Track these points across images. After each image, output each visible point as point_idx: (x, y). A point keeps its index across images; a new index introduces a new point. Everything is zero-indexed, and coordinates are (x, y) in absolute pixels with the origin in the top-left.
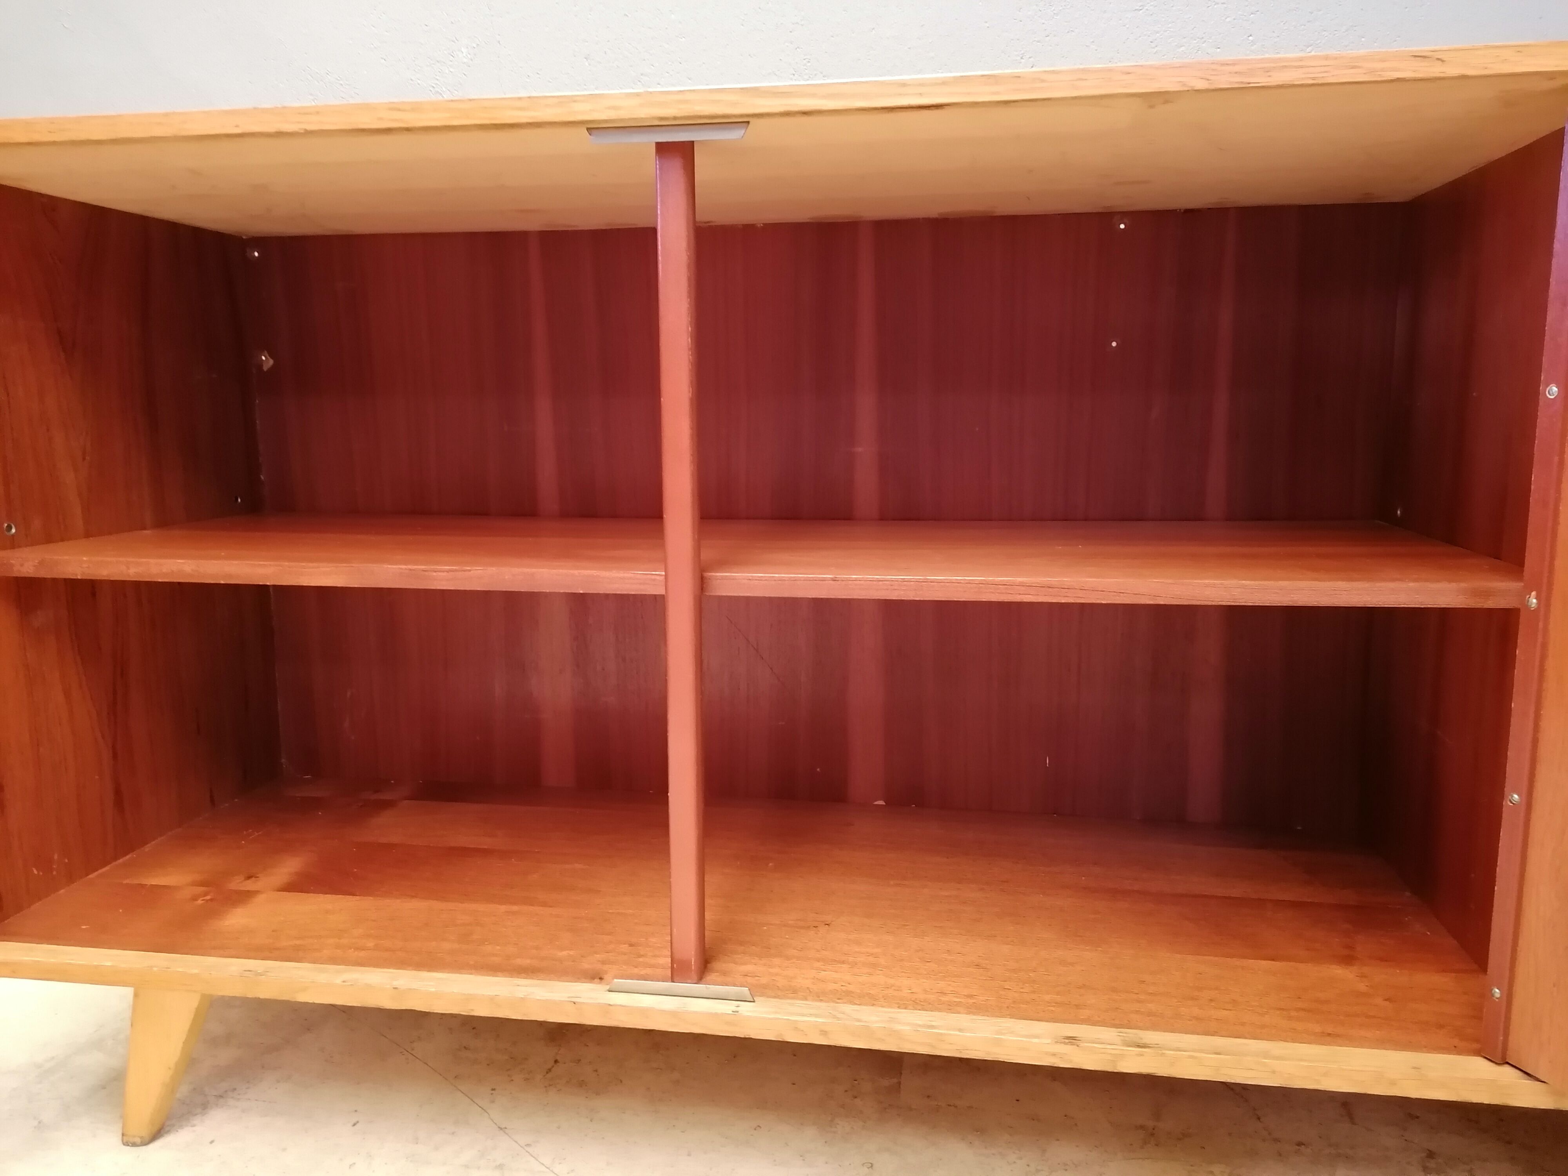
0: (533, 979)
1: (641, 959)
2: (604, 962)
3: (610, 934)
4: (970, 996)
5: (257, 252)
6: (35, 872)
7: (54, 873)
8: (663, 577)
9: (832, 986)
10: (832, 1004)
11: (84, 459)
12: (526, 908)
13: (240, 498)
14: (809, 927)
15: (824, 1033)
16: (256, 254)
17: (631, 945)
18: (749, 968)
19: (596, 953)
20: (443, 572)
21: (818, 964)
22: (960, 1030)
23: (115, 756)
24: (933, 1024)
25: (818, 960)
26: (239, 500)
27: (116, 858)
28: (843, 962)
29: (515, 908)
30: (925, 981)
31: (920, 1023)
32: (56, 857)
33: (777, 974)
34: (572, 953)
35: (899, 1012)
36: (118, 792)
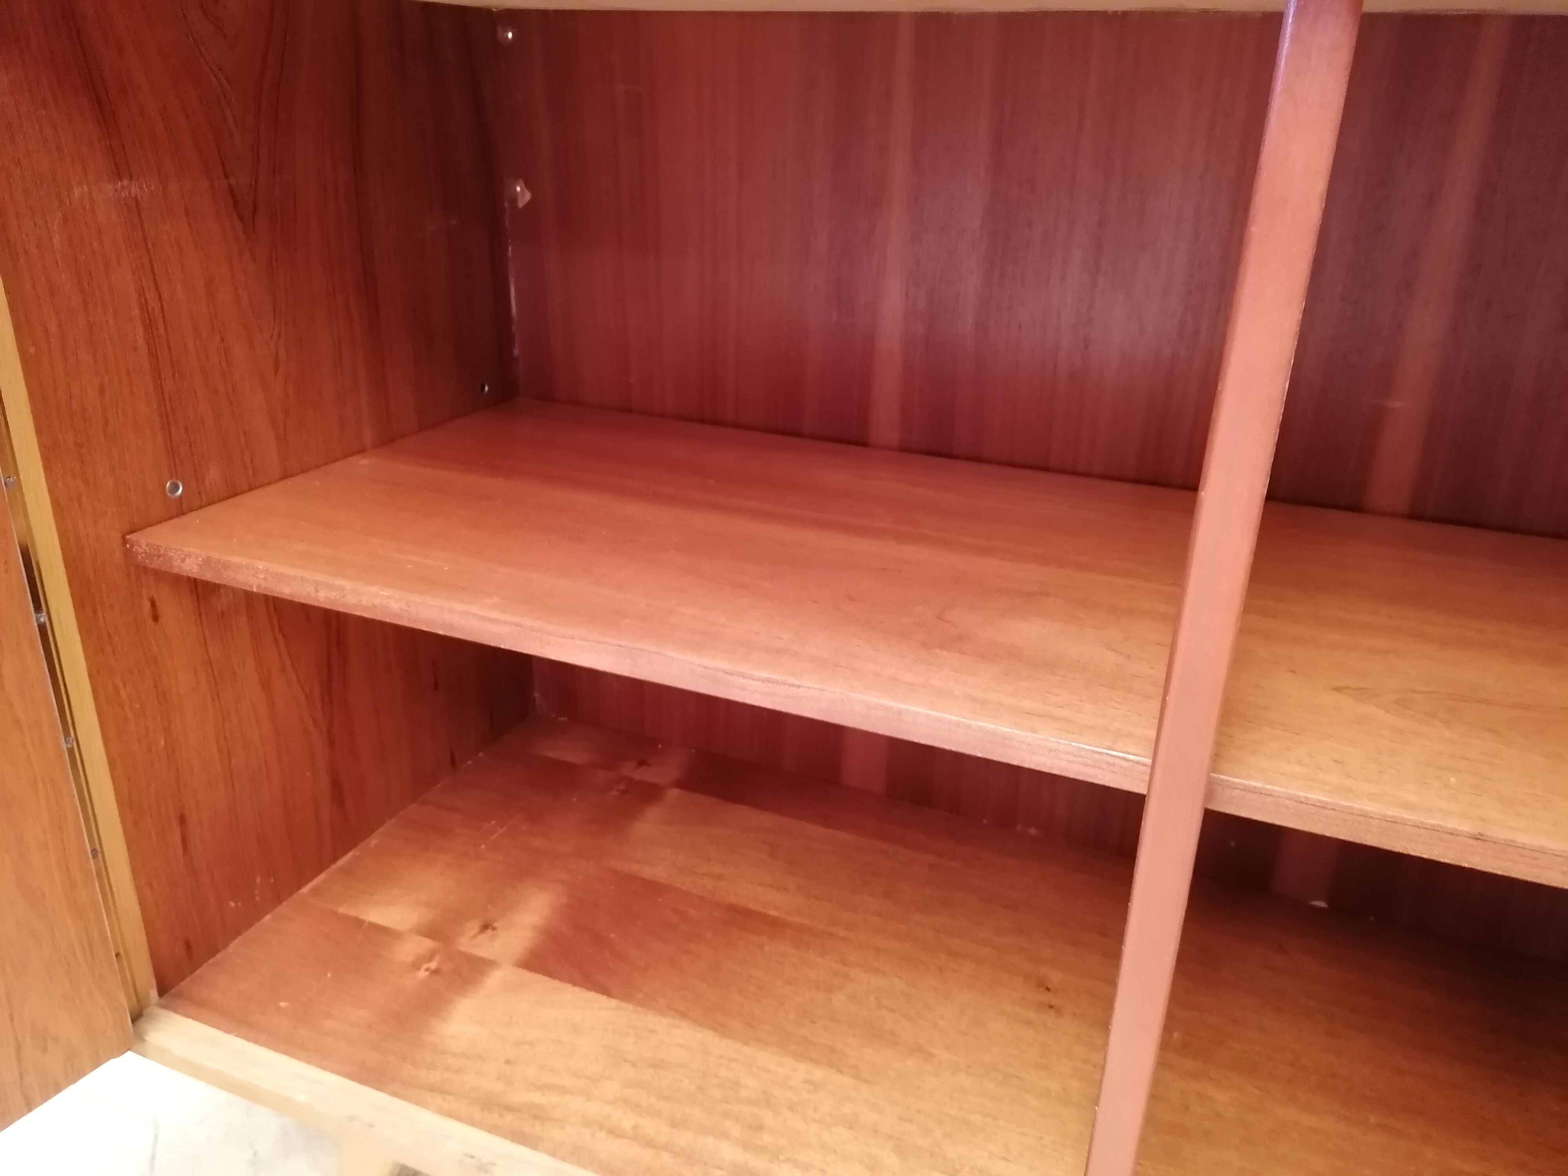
5: (512, 33)
6: (233, 904)
7: (258, 898)
11: (276, 371)
13: (489, 386)
16: (510, 35)
20: (757, 680)
23: (331, 743)
26: (486, 388)
27: (335, 860)
32: (258, 880)
36: (336, 785)
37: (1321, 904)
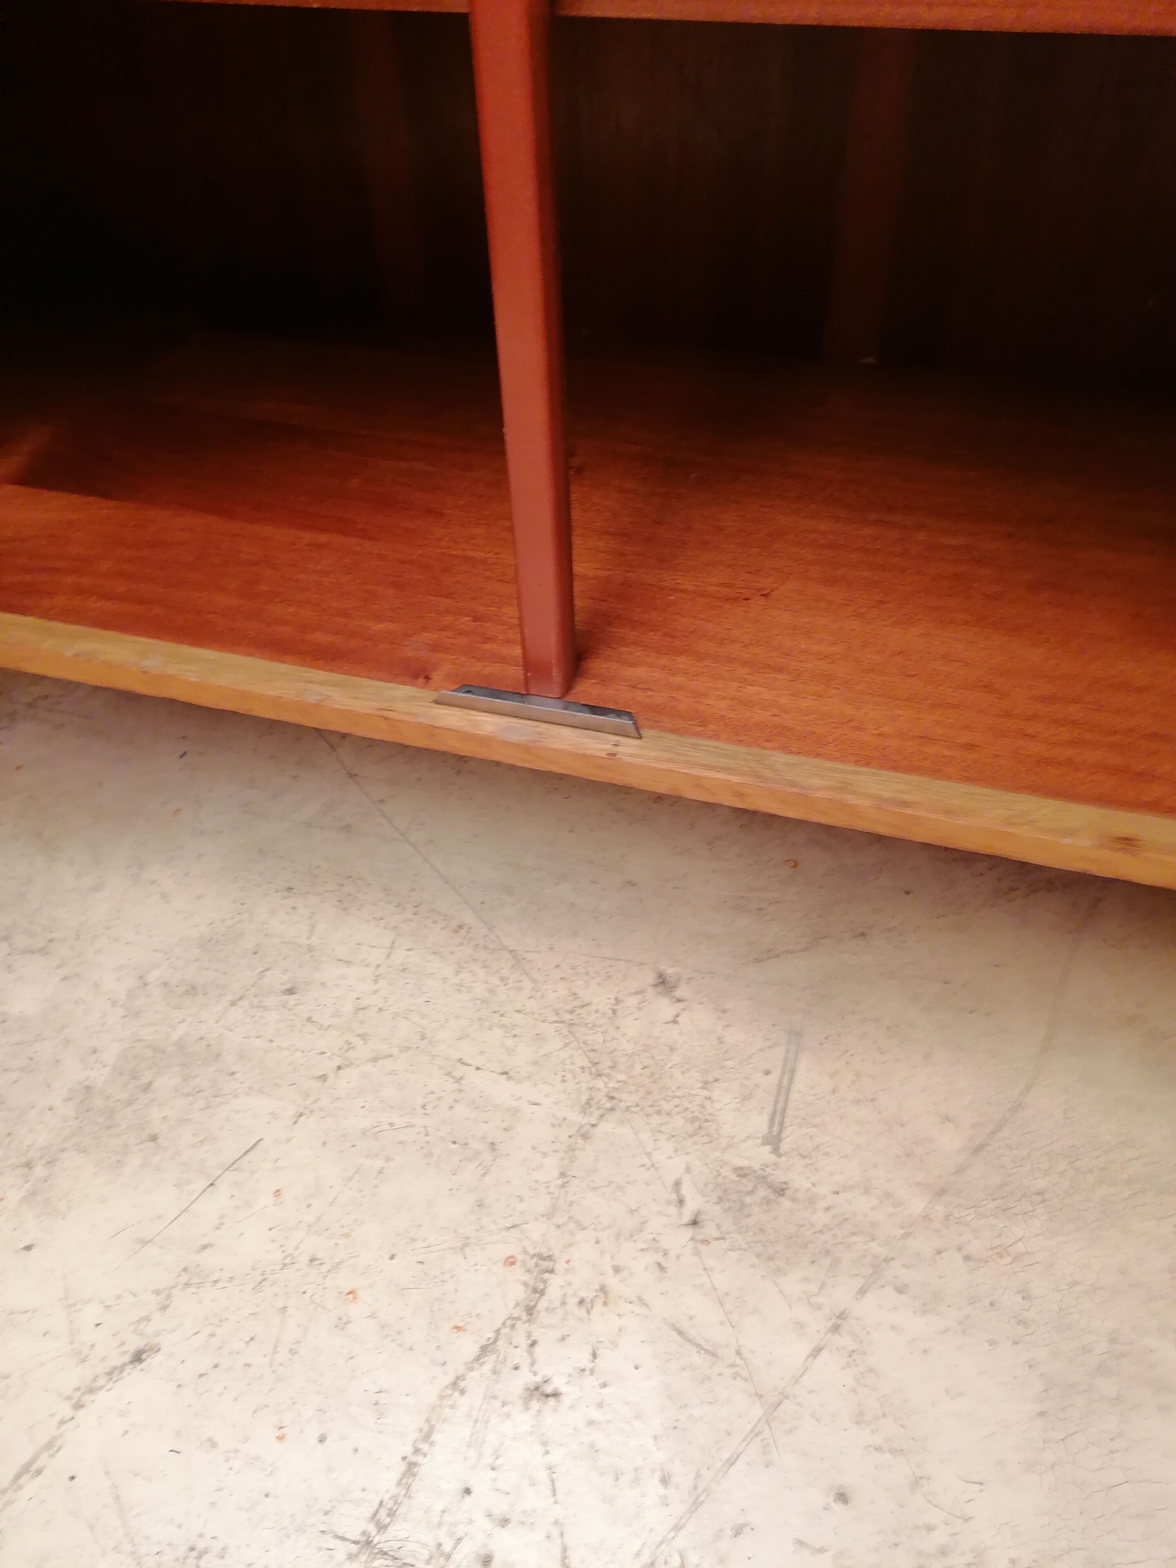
0: (332, 670)
1: (487, 646)
2: (435, 648)
3: (450, 595)
4: (970, 747)
9: (759, 715)
10: (756, 750)
12: (338, 540)
14: (736, 599)
17: (476, 619)
18: (640, 672)
19: (425, 629)
21: (743, 672)
22: (947, 812)
24: (906, 797)
25: (744, 663)
28: (780, 670)
29: (322, 538)
30: (901, 713)
31: (885, 794)
33: (679, 688)
34: (391, 626)
35: (855, 773)
37: (871, 360)
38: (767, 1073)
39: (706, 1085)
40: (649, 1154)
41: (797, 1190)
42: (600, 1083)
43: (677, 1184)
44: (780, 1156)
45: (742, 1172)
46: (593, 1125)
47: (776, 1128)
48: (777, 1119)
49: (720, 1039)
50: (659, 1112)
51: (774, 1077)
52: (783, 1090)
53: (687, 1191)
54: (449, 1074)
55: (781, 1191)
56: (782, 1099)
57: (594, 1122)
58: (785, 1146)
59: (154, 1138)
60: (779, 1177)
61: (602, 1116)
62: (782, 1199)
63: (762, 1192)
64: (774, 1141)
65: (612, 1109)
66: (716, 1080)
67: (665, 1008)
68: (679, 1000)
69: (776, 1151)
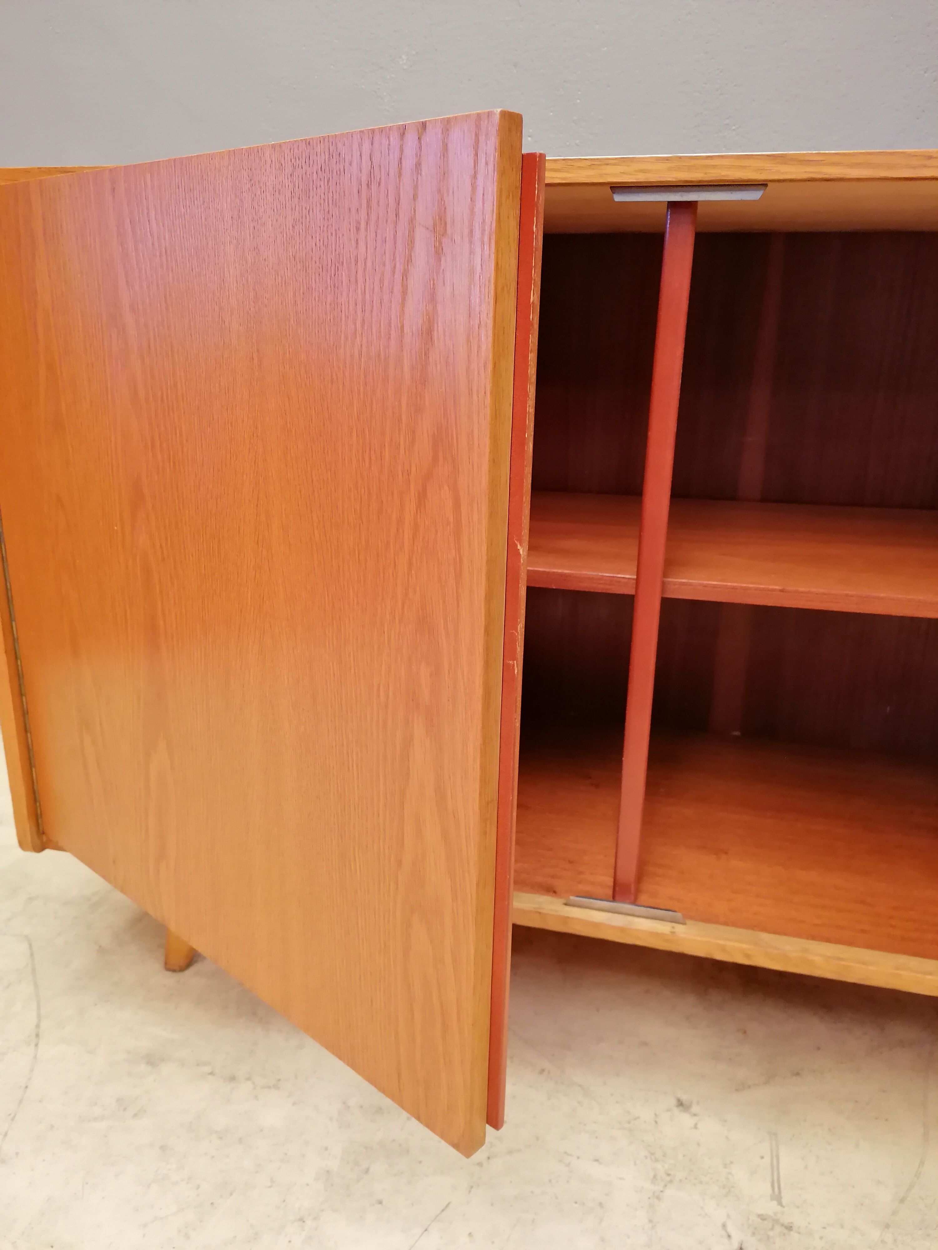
1: (582, 876)
8: (634, 581)
15: (747, 956)
19: (544, 867)
38: (762, 1158)
39: (725, 1166)
40: (702, 1208)
41: (799, 1227)
42: (659, 1166)
43: (724, 1226)
44: (783, 1207)
45: (762, 1217)
46: (662, 1191)
47: (776, 1190)
48: (776, 1185)
49: (727, 1138)
50: (701, 1183)
51: (767, 1159)
52: (775, 1168)
53: (731, 1229)
54: (560, 1161)
55: (789, 1228)
56: (775, 1174)
57: (662, 1189)
58: (784, 1202)
59: (380, 1202)
60: (786, 1220)
61: (666, 1186)
62: (792, 1233)
63: (778, 1229)
64: (777, 1197)
65: (671, 1181)
66: (732, 1163)
67: (686, 1119)
68: (695, 1115)
69: (780, 1204)
